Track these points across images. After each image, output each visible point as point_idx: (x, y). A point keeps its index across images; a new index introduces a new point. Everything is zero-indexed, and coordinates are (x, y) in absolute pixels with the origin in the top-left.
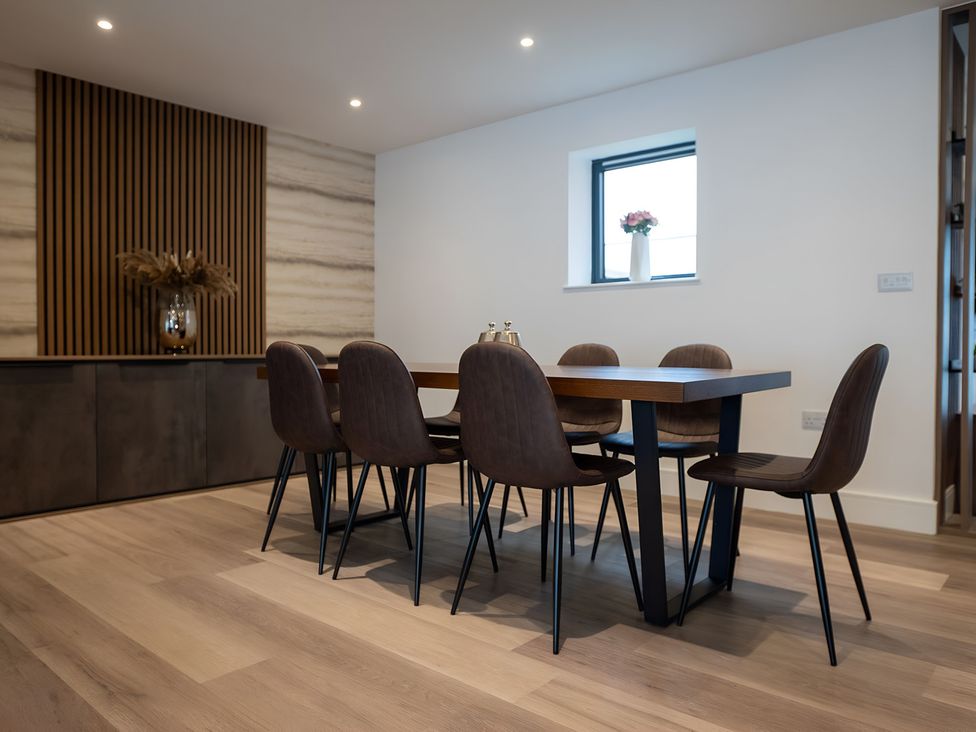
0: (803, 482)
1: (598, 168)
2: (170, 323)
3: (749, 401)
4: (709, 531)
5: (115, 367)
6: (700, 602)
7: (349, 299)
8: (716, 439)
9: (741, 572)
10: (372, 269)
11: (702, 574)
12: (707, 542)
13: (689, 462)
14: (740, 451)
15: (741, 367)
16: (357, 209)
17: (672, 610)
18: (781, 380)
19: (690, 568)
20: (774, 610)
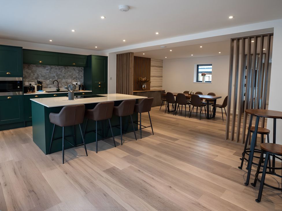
0: (221, 107)
1: (198, 66)
2: (143, 86)
3: (217, 100)
4: (213, 113)
5: (140, 93)
6: (212, 118)
7: (159, 81)
8: (214, 103)
9: (215, 116)
10: (162, 77)
11: (212, 116)
12: (212, 114)
13: (211, 105)
14: (216, 104)
15: (217, 96)
16: (161, 68)
17: (210, 118)
18: (221, 97)
19: (211, 116)
20: (218, 118)
